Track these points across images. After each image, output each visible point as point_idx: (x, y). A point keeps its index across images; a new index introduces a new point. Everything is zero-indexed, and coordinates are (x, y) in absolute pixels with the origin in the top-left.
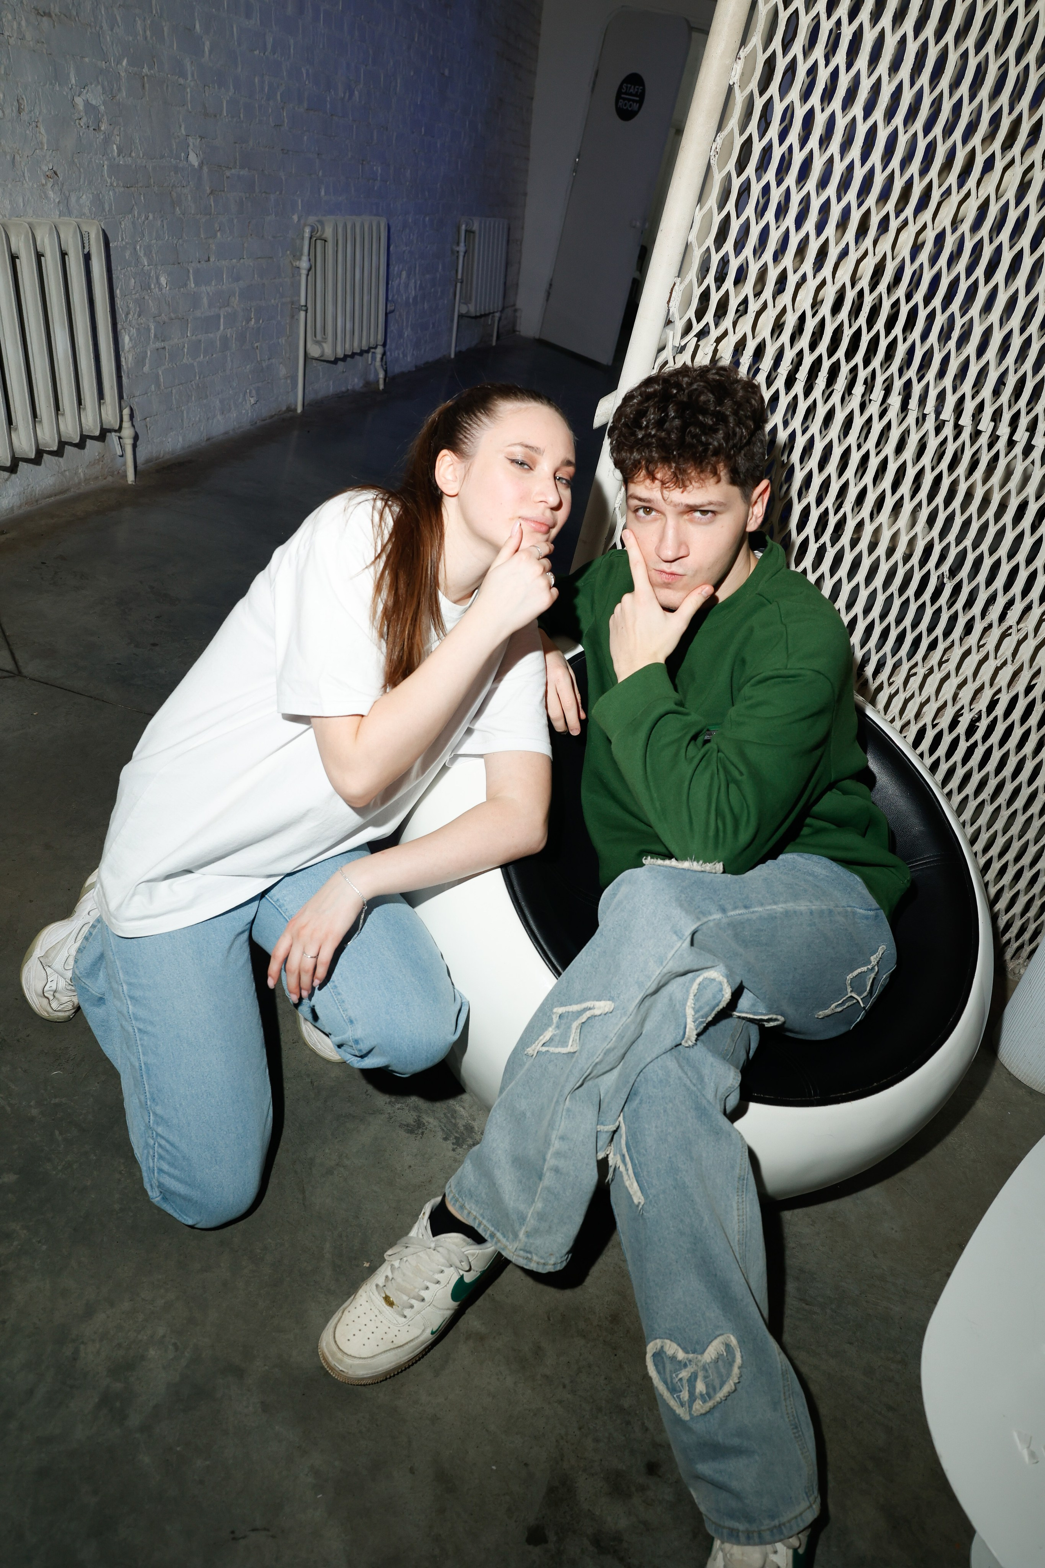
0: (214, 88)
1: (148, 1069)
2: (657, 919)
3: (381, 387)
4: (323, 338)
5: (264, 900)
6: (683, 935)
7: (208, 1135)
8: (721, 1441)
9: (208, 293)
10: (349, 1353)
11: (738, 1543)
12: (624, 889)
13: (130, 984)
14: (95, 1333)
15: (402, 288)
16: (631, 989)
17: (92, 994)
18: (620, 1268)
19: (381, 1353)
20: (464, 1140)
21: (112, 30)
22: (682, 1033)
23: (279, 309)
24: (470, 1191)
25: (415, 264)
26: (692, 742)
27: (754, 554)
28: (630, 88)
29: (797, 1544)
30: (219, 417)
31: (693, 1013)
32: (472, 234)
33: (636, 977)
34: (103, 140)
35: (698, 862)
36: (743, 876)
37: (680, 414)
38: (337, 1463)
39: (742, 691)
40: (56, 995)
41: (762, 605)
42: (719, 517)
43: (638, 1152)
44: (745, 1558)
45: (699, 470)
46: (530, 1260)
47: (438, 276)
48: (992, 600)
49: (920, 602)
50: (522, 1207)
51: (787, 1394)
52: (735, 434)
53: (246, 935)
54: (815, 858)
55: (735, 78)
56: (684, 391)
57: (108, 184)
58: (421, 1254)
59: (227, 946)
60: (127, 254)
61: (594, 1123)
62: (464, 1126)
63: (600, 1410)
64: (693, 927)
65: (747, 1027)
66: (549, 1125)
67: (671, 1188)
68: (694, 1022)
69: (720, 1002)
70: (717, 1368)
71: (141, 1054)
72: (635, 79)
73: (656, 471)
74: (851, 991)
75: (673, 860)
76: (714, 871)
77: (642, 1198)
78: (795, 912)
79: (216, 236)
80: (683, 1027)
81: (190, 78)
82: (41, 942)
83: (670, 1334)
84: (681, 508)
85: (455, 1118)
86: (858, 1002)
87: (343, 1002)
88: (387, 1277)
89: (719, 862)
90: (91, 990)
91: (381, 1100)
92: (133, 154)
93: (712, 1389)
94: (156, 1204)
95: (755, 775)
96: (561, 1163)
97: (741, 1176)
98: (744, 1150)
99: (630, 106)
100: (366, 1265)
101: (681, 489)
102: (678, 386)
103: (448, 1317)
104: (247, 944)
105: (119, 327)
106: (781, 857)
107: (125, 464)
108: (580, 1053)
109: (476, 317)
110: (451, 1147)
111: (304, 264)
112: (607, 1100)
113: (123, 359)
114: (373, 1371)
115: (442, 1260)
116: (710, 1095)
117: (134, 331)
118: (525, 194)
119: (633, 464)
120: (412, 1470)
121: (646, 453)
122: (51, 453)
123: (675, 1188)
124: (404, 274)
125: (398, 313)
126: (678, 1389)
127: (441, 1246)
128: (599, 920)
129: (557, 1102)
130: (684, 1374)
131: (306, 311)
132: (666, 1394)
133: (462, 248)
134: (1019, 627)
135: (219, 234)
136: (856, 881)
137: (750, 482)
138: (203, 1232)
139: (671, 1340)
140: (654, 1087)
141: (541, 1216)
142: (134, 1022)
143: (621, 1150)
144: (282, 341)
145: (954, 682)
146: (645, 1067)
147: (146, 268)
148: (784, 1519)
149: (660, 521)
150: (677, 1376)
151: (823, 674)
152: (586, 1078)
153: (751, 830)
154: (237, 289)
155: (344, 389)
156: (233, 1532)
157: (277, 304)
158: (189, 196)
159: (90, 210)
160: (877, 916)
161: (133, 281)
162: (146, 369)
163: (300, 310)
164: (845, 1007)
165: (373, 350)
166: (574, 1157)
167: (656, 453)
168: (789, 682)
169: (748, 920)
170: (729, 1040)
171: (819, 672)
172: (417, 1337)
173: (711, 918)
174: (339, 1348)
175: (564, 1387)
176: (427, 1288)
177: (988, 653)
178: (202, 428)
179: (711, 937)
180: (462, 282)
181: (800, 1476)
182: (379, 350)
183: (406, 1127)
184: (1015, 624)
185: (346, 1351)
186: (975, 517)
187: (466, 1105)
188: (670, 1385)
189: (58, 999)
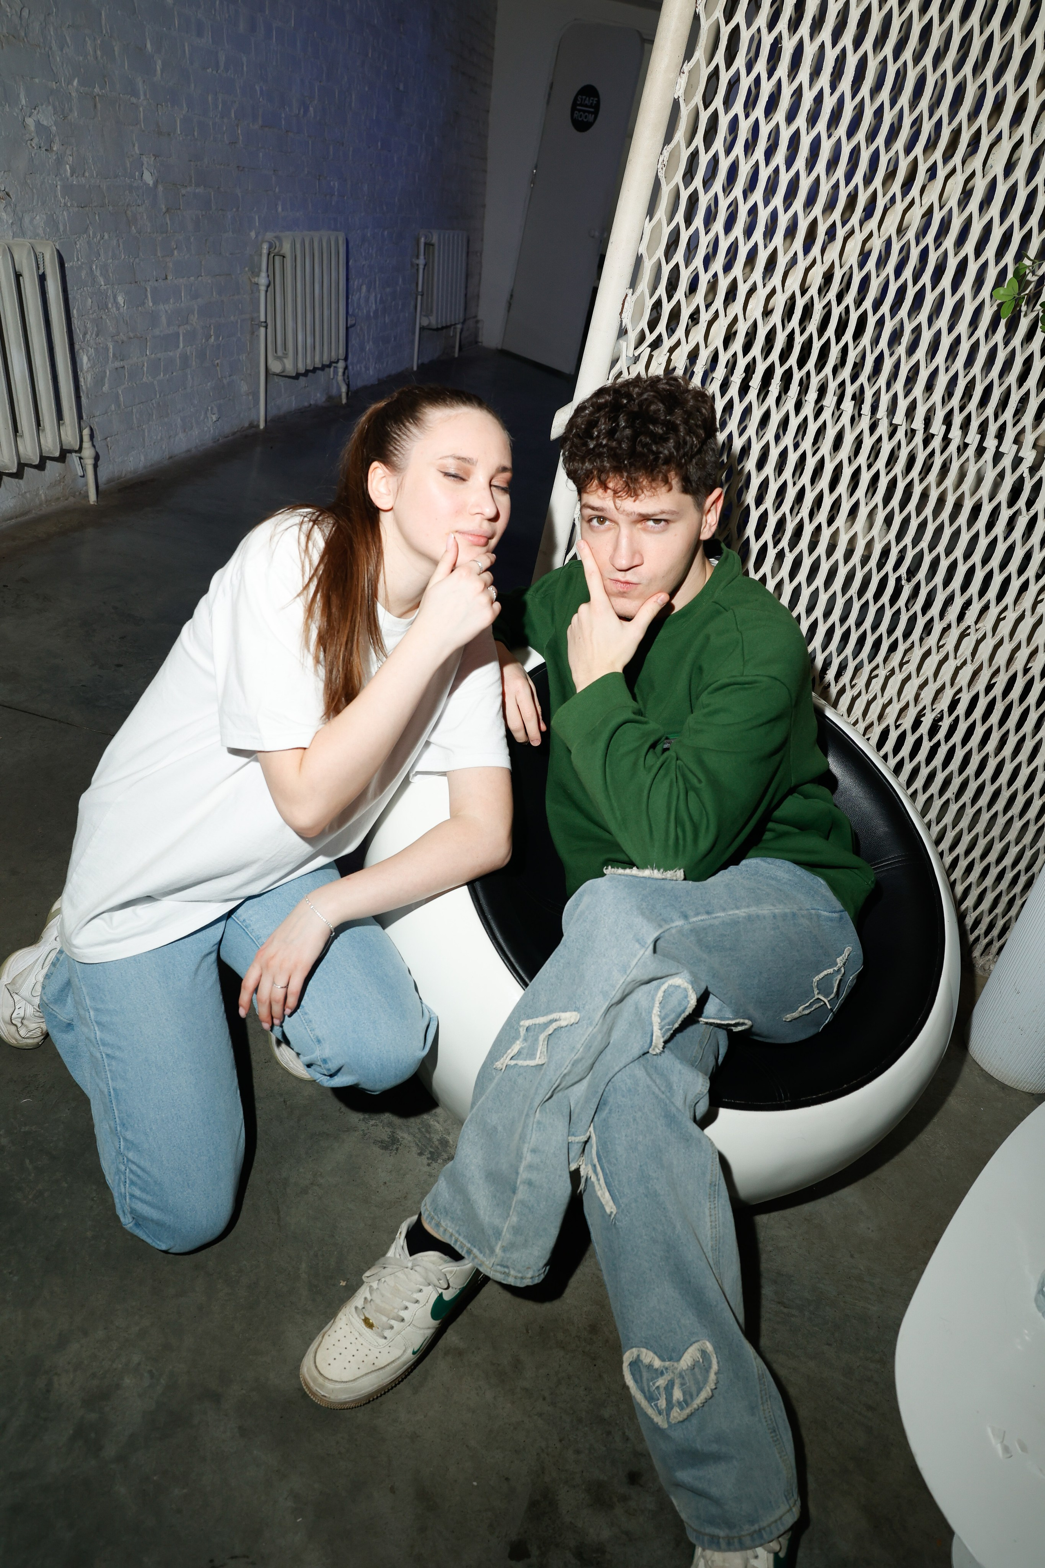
0: (167, 106)
1: (117, 1095)
2: (619, 928)
3: (344, 401)
4: (283, 353)
5: (230, 920)
6: (646, 943)
7: (179, 1159)
8: (699, 1447)
9: (166, 312)
10: (330, 1378)
11: (719, 1549)
12: (586, 900)
13: (96, 1010)
14: (69, 1363)
15: (362, 301)
16: (596, 999)
17: (60, 1020)
18: (598, 1277)
19: (362, 1376)
20: (439, 1155)
21: (62, 50)
22: (649, 1041)
23: (239, 326)
24: (445, 1208)
25: (375, 278)
26: (651, 750)
27: (710, 562)
28: (585, 99)
29: (777, 1548)
30: (181, 435)
31: (659, 1021)
32: (431, 247)
33: (601, 986)
34: (55, 160)
35: (659, 870)
36: (705, 882)
37: (630, 424)
38: (316, 1486)
39: (700, 699)
40: (24, 1021)
41: (719, 613)
42: (672, 525)
43: (609, 1162)
44: (727, 1565)
45: (650, 479)
46: (508, 1275)
47: (398, 288)
48: (949, 601)
49: (879, 604)
50: (497, 1222)
51: (764, 1398)
52: (685, 443)
53: (214, 956)
54: (779, 862)
55: (679, 92)
56: (634, 401)
57: (62, 205)
58: (399, 1274)
59: (194, 968)
60: (83, 274)
61: (566, 1134)
62: (438, 1140)
63: (580, 1421)
64: (655, 935)
65: (715, 1033)
66: (520, 1138)
67: (643, 1196)
68: (661, 1029)
69: (686, 1008)
70: (694, 1375)
71: (109, 1079)
72: (589, 91)
73: (608, 480)
74: (818, 993)
75: (635, 868)
76: (675, 878)
77: (614, 1207)
78: (758, 916)
79: (173, 254)
80: (649, 1035)
81: (142, 97)
82: (7, 969)
83: (646, 1343)
84: (634, 517)
85: (429, 1133)
86: (825, 1004)
87: (313, 1024)
88: (366, 1299)
89: (680, 869)
90: (59, 1016)
91: (355, 1118)
92: (87, 174)
93: (689, 1397)
94: (129, 1230)
95: (714, 782)
96: (534, 1176)
97: (712, 1182)
98: (714, 1156)
99: (586, 117)
100: (343, 1283)
101: (634, 498)
102: (629, 396)
103: (429, 1337)
104: (215, 964)
105: (77, 347)
106: (744, 862)
107: (86, 484)
108: (548, 1065)
109: (437, 329)
110: (425, 1161)
111: (263, 280)
112: (577, 1111)
113: (81, 380)
114: (355, 1394)
115: (421, 1280)
116: (679, 1103)
117: (92, 351)
118: (484, 206)
119: (585, 474)
120: (392, 1490)
121: (598, 463)
122: (10, 475)
123: (646, 1196)
124: (364, 288)
125: (359, 327)
126: (655, 1397)
127: (418, 1265)
128: (564, 931)
129: (527, 1115)
130: (661, 1382)
131: (266, 327)
132: (644, 1403)
133: (421, 261)
134: (977, 627)
135: (176, 252)
136: (820, 884)
137: (703, 490)
138: (177, 1256)
139: (647, 1349)
140: (623, 1096)
141: (517, 1230)
142: (101, 1048)
143: (592, 1160)
144: (243, 357)
145: (915, 682)
146: (613, 1077)
147: (103, 287)
148: (764, 1524)
149: (613, 531)
150: (654, 1384)
151: (779, 681)
152: (555, 1089)
153: (711, 837)
154: (196, 307)
155: (306, 404)
156: (212, 1561)
157: (237, 322)
158: (145, 214)
159: (44, 230)
160: (841, 918)
161: (90, 300)
162: (106, 388)
163: (260, 326)
164: (813, 1009)
165: (334, 365)
166: (546, 1170)
167: (608, 463)
168: (745, 689)
169: (711, 925)
170: (697, 1047)
171: (775, 678)
172: (399, 1358)
173: (674, 925)
174: (320, 1373)
175: (544, 1399)
176: (406, 1308)
177: (948, 653)
178: (164, 447)
179: (673, 943)
180: (422, 295)
181: (779, 1479)
182: (341, 364)
183: (380, 1144)
184: (973, 623)
185: (327, 1376)
186: (930, 519)
187: (441, 1120)
188: (647, 1393)
189: (26, 1026)
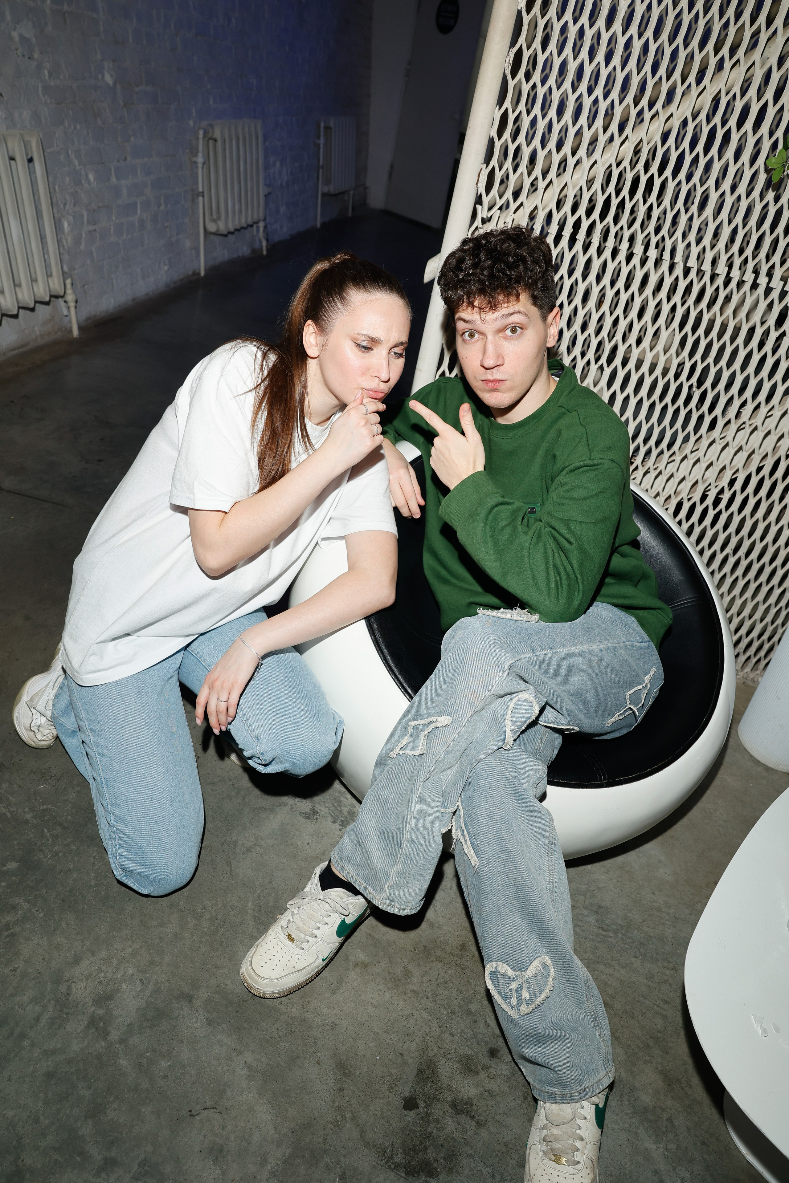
0: (121, 20)
1: (107, 782)
2: (484, 656)
3: (265, 253)
4: (217, 217)
5: (187, 651)
6: (503, 667)
8: (541, 1032)
9: (127, 186)
10: (262, 976)
11: (556, 1103)
13: (90, 720)
14: (82, 975)
16: (464, 707)
17: (67, 728)
19: (287, 975)
22: (502, 739)
23: (183, 196)
25: (286, 155)
28: (447, 7)
29: (598, 1101)
30: (141, 282)
31: (511, 723)
32: (329, 130)
33: (468, 698)
34: (36, 66)
37: (489, 257)
38: (263, 1059)
40: (40, 729)
42: (525, 333)
43: (473, 828)
44: (561, 1112)
46: (393, 906)
47: (304, 164)
48: (730, 402)
49: (676, 406)
50: (387, 868)
51: (589, 996)
53: (176, 678)
55: (522, 4)
56: (491, 242)
57: (43, 102)
58: (314, 904)
59: (161, 688)
61: (439, 806)
62: (347, 812)
63: (454, 1013)
64: (511, 662)
65: (552, 734)
66: (406, 809)
67: (499, 853)
68: (512, 730)
69: (531, 715)
70: (537, 980)
71: (101, 771)
74: (630, 704)
76: (531, 620)
77: (478, 860)
78: (589, 651)
79: (130, 140)
80: (503, 734)
81: (101, 13)
82: (27, 690)
83: (501, 958)
85: (340, 807)
86: (635, 711)
87: (251, 725)
88: (289, 920)
89: (537, 613)
90: (66, 725)
92: (61, 77)
93: (533, 996)
94: (121, 879)
96: (415, 836)
97: (549, 842)
99: (448, 22)
103: (335, 949)
104: (177, 685)
107: (70, 322)
108: (427, 754)
109: (335, 195)
110: (338, 827)
111: (200, 159)
112: (448, 790)
113: (63, 240)
114: (280, 988)
115: (329, 908)
116: (525, 784)
117: (71, 218)
118: (369, 96)
119: (457, 298)
120: (318, 1062)
122: (12, 316)
123: (501, 852)
125: (275, 195)
126: (509, 997)
127: (328, 898)
128: (441, 654)
129: (412, 791)
130: (513, 986)
131: (203, 196)
132: (501, 1001)
133: (322, 141)
134: (751, 422)
135: (132, 139)
136: (630, 621)
137: (544, 307)
139: (503, 962)
140: (483, 780)
141: (401, 875)
142: (94, 748)
143: (460, 825)
144: (187, 220)
145: (703, 464)
146: (476, 765)
147: (77, 168)
148: (588, 1084)
149: (480, 341)
150: (508, 988)
151: (616, 462)
152: (432, 773)
154: (149, 181)
155: (236, 256)
156: (190, 1111)
157: (181, 193)
158: (107, 109)
159: (30, 123)
160: (649, 646)
161: (68, 178)
162: (82, 247)
163: (198, 196)
164: (625, 715)
165: (256, 225)
166: (425, 832)
169: (552, 658)
170: (538, 743)
171: (613, 461)
172: (312, 963)
173: (523, 656)
174: (255, 972)
175: (428, 998)
176: (319, 928)
177: (728, 442)
178: (128, 292)
180: (323, 168)
181: (600, 1053)
182: (261, 225)
183: (304, 815)
184: (748, 420)
185: (260, 974)
186: (715, 340)
188: (503, 994)
189: (42, 732)
